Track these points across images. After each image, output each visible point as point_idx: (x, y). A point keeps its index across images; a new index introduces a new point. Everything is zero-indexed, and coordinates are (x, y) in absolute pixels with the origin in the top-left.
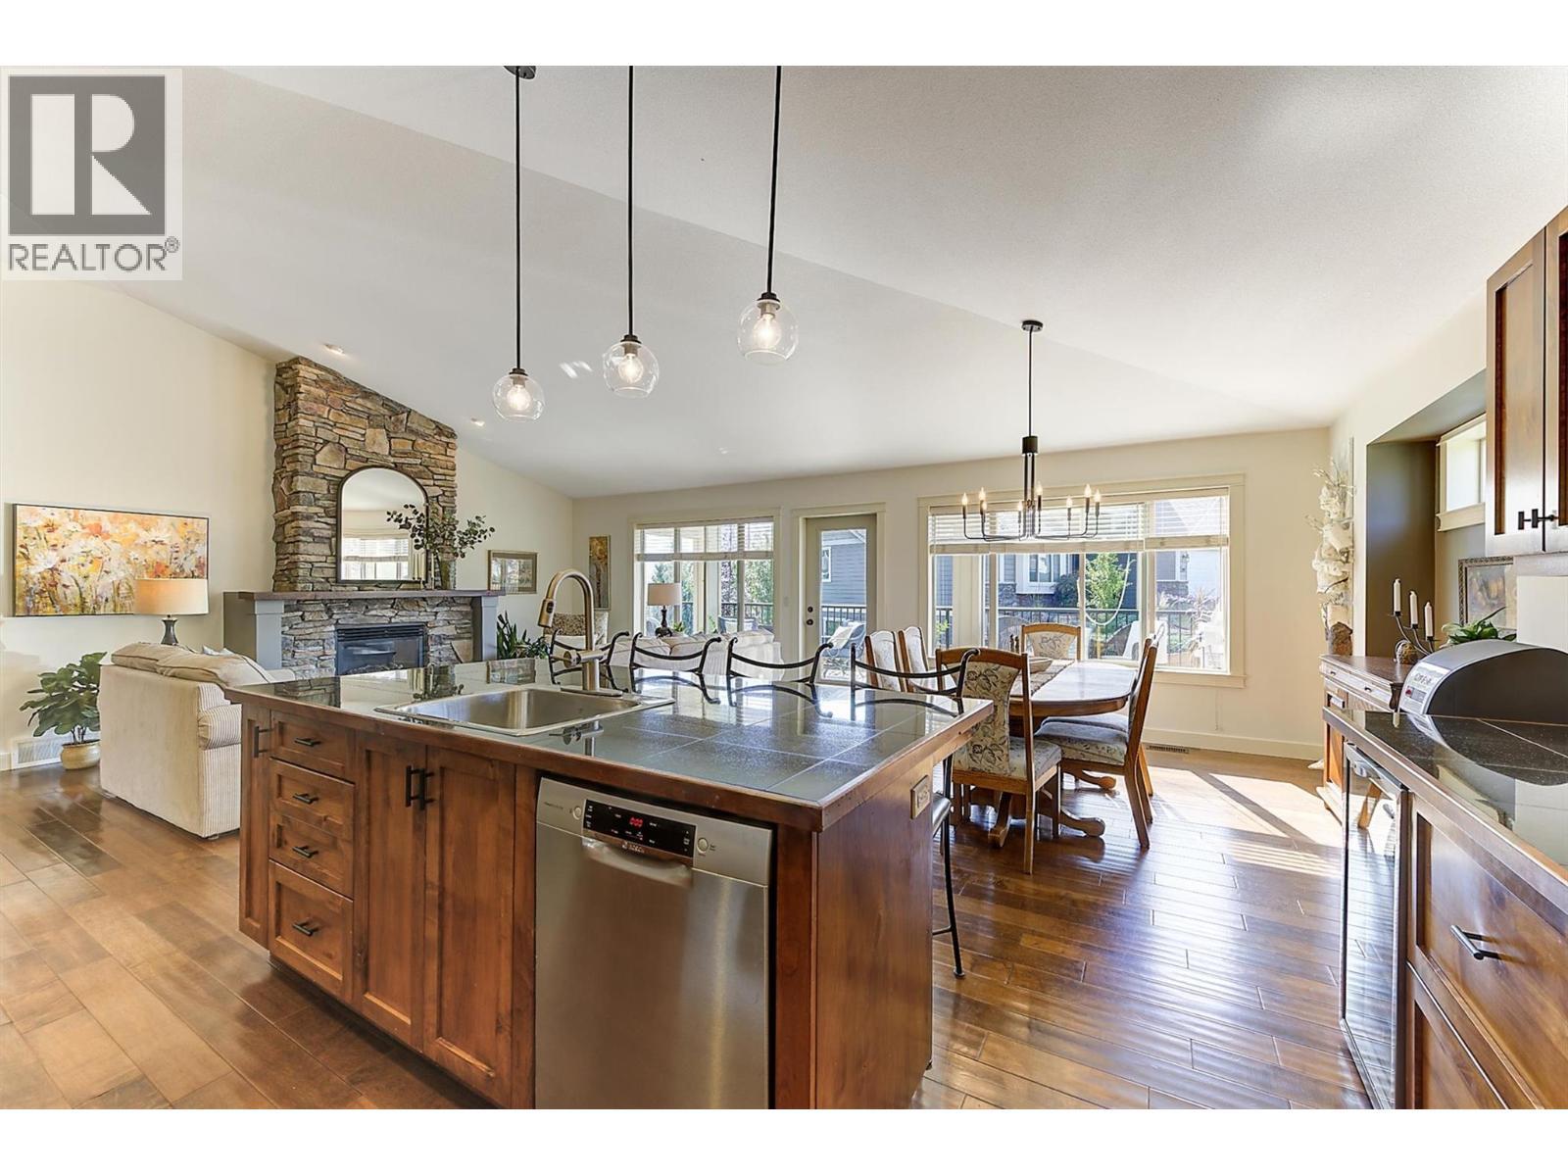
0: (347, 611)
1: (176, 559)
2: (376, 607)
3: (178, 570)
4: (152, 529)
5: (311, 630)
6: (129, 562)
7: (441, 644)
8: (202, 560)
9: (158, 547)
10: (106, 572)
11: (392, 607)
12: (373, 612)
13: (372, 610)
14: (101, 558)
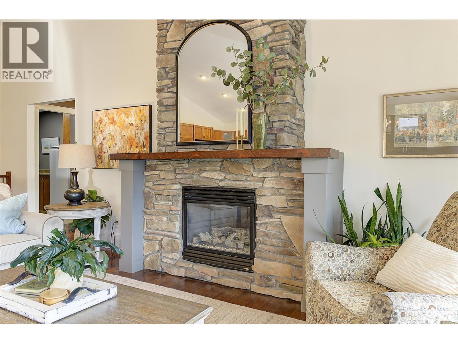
0: (186, 172)
1: (137, 134)
2: (208, 168)
3: (138, 142)
4: (129, 117)
5: (163, 187)
6: (122, 138)
7: (270, 216)
8: (147, 133)
9: (131, 127)
10: (115, 144)
11: (220, 170)
12: (204, 174)
13: (205, 171)
14: (114, 136)
